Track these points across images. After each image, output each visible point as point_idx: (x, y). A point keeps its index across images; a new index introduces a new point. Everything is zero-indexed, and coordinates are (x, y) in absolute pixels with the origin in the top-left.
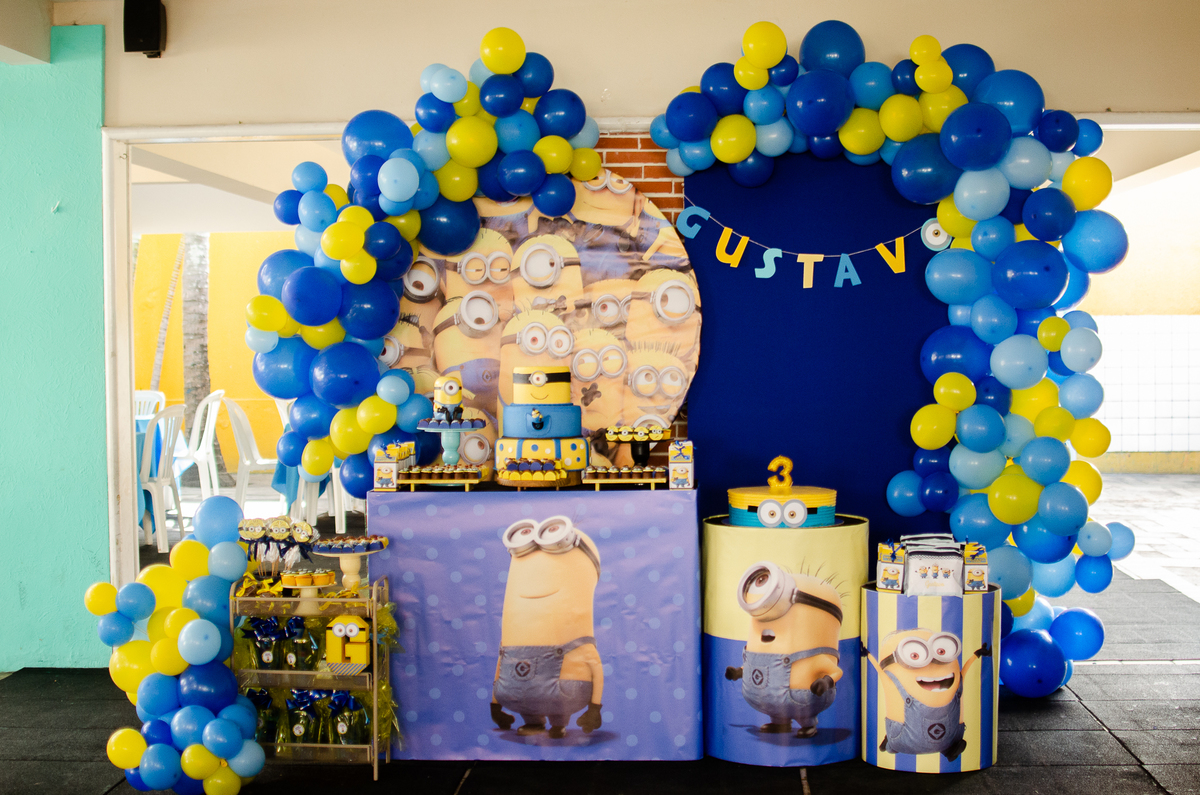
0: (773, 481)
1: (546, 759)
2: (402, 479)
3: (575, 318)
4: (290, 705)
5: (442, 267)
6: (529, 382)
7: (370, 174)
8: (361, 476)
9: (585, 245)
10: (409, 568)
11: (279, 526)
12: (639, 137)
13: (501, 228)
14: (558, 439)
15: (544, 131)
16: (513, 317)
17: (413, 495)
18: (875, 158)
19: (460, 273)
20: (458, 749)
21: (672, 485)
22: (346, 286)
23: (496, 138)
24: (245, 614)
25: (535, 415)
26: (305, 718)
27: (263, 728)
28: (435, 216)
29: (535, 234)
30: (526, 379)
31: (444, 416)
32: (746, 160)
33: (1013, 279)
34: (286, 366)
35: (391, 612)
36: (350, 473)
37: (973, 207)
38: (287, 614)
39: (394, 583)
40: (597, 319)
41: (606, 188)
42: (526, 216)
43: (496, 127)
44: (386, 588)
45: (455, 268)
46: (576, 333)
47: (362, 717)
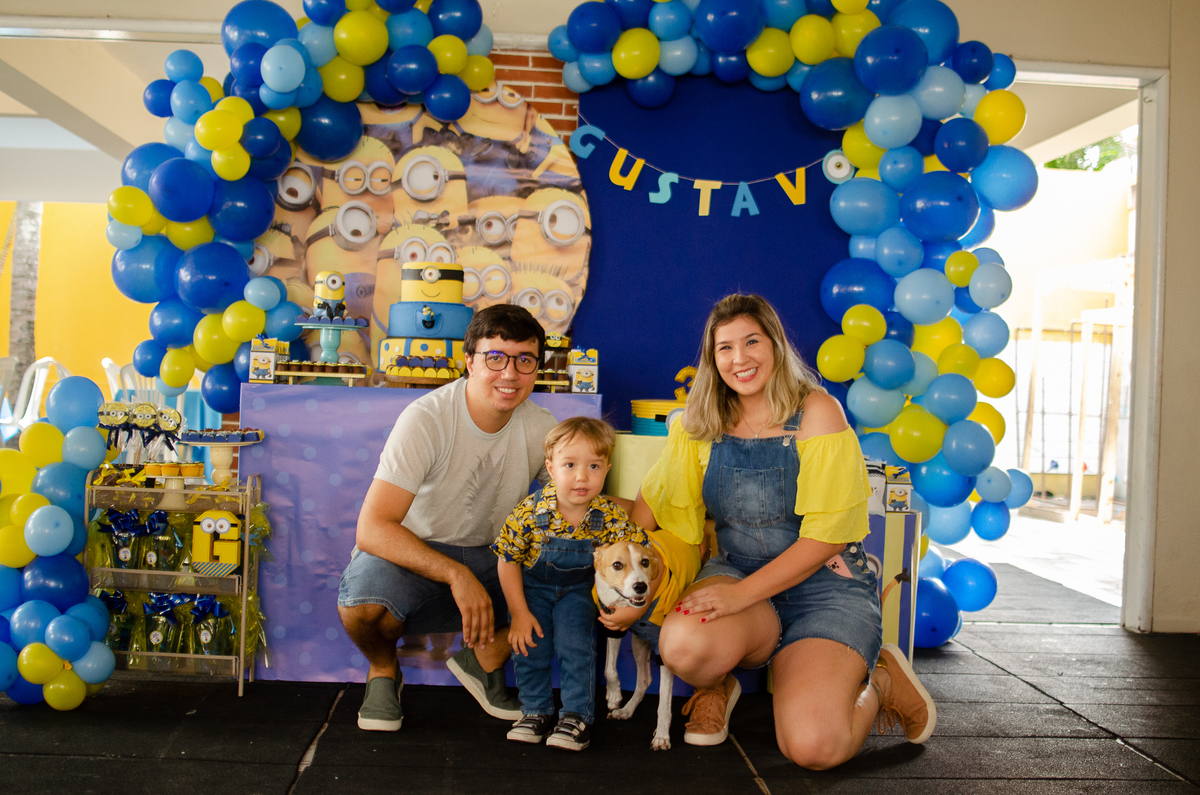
0: (679, 392)
1: (426, 683)
2: (281, 370)
3: (459, 235)
4: (148, 610)
5: (320, 175)
6: (421, 278)
7: (252, 62)
8: (225, 388)
9: (472, 159)
10: (284, 467)
11: (144, 411)
12: (530, 55)
13: (384, 136)
14: (450, 339)
15: (438, 30)
16: (391, 230)
17: (291, 388)
18: (779, 84)
19: (338, 181)
20: (328, 670)
21: (575, 389)
22: (219, 183)
23: (387, 36)
24: (103, 506)
25: (426, 312)
26: (164, 624)
27: (116, 635)
28: (316, 116)
29: (420, 145)
30: (418, 275)
31: (324, 313)
32: (646, 78)
33: (922, 210)
34: (148, 266)
35: (264, 512)
36: (213, 385)
37: (885, 133)
38: (149, 507)
39: (266, 483)
40: (481, 237)
41: (497, 101)
42: (411, 125)
43: (388, 25)
44: (259, 488)
45: (332, 175)
46: (459, 251)
47: (227, 623)
